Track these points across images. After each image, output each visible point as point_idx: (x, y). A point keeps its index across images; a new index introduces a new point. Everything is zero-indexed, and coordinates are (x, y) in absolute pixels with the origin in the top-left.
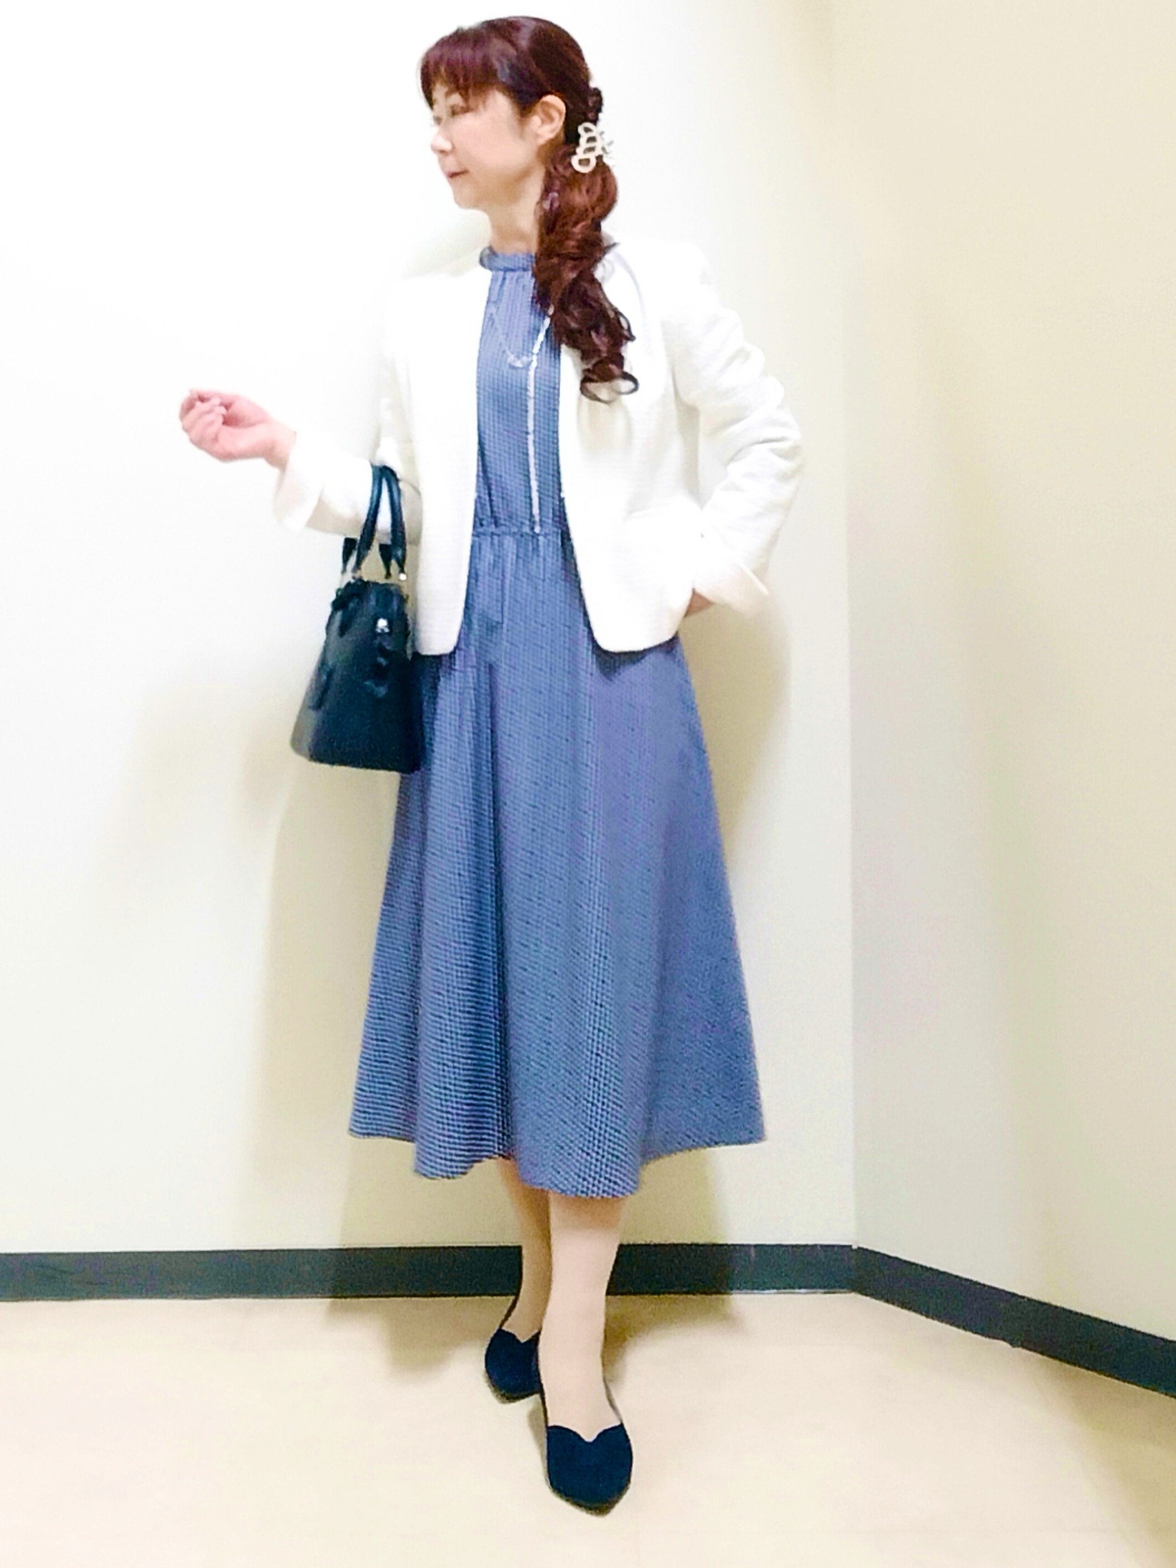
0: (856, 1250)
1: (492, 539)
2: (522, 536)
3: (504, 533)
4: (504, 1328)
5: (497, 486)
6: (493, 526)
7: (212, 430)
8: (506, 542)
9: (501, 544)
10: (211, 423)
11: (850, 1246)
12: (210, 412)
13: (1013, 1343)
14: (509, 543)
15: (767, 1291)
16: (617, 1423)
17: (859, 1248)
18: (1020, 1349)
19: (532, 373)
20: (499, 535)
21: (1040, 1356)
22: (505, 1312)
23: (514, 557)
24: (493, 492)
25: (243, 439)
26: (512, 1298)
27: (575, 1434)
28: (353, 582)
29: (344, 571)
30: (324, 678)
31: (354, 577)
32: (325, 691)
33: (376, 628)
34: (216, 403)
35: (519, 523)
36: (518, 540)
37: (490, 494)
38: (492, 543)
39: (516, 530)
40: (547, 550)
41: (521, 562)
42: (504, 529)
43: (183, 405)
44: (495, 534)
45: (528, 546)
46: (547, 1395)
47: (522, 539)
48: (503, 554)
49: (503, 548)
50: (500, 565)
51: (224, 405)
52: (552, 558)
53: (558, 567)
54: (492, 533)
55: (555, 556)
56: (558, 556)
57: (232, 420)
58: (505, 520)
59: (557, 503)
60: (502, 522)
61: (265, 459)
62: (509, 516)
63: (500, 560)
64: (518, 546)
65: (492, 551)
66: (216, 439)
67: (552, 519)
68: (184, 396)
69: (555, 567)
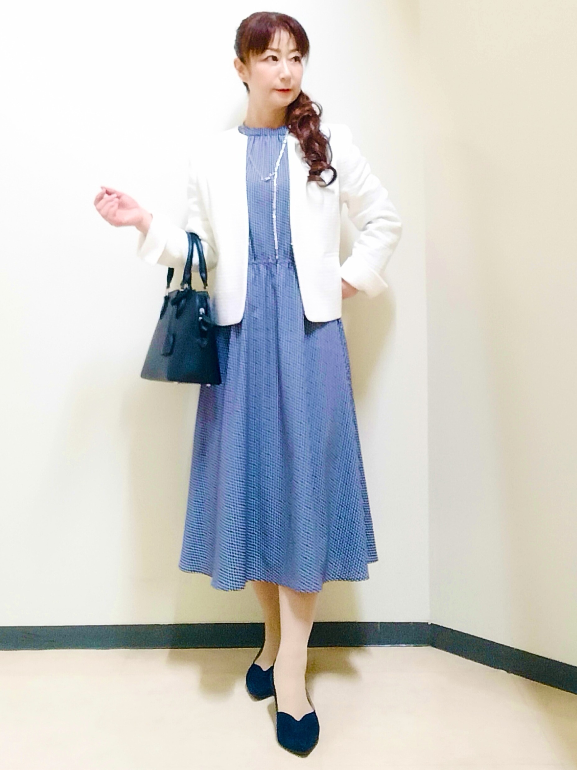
0: (429, 625)
1: (253, 266)
2: (268, 264)
3: (260, 263)
4: (255, 663)
5: (256, 239)
6: (253, 259)
7: (113, 209)
8: (261, 267)
9: (259, 268)
10: (112, 206)
11: (427, 623)
12: (111, 201)
13: (508, 671)
14: (262, 267)
15: (385, 645)
16: (313, 711)
17: (432, 624)
18: (512, 674)
19: (275, 181)
20: (256, 264)
21: (521, 677)
22: (256, 655)
23: (266, 275)
24: (254, 243)
25: (126, 215)
26: (259, 649)
27: (291, 717)
28: (183, 290)
29: (168, 286)
30: (171, 340)
31: (182, 288)
32: (173, 347)
33: (199, 312)
34: (114, 196)
35: (267, 258)
36: (267, 266)
37: (252, 244)
38: (253, 268)
39: (265, 261)
40: (281, 271)
41: (268, 277)
42: (259, 261)
43: (97, 196)
44: (255, 264)
45: (272, 269)
46: (277, 696)
47: (268, 266)
48: (259, 273)
49: (259, 271)
50: (257, 279)
51: (119, 197)
52: (283, 275)
53: (286, 279)
54: (253, 263)
55: (285, 274)
56: (286, 273)
57: (122, 205)
58: (260, 256)
59: (286, 247)
60: (258, 257)
61: (136, 227)
62: (262, 255)
63: (257, 276)
64: (267, 269)
65: (254, 272)
66: (114, 215)
67: (284, 256)
68: (99, 191)
69: (284, 279)
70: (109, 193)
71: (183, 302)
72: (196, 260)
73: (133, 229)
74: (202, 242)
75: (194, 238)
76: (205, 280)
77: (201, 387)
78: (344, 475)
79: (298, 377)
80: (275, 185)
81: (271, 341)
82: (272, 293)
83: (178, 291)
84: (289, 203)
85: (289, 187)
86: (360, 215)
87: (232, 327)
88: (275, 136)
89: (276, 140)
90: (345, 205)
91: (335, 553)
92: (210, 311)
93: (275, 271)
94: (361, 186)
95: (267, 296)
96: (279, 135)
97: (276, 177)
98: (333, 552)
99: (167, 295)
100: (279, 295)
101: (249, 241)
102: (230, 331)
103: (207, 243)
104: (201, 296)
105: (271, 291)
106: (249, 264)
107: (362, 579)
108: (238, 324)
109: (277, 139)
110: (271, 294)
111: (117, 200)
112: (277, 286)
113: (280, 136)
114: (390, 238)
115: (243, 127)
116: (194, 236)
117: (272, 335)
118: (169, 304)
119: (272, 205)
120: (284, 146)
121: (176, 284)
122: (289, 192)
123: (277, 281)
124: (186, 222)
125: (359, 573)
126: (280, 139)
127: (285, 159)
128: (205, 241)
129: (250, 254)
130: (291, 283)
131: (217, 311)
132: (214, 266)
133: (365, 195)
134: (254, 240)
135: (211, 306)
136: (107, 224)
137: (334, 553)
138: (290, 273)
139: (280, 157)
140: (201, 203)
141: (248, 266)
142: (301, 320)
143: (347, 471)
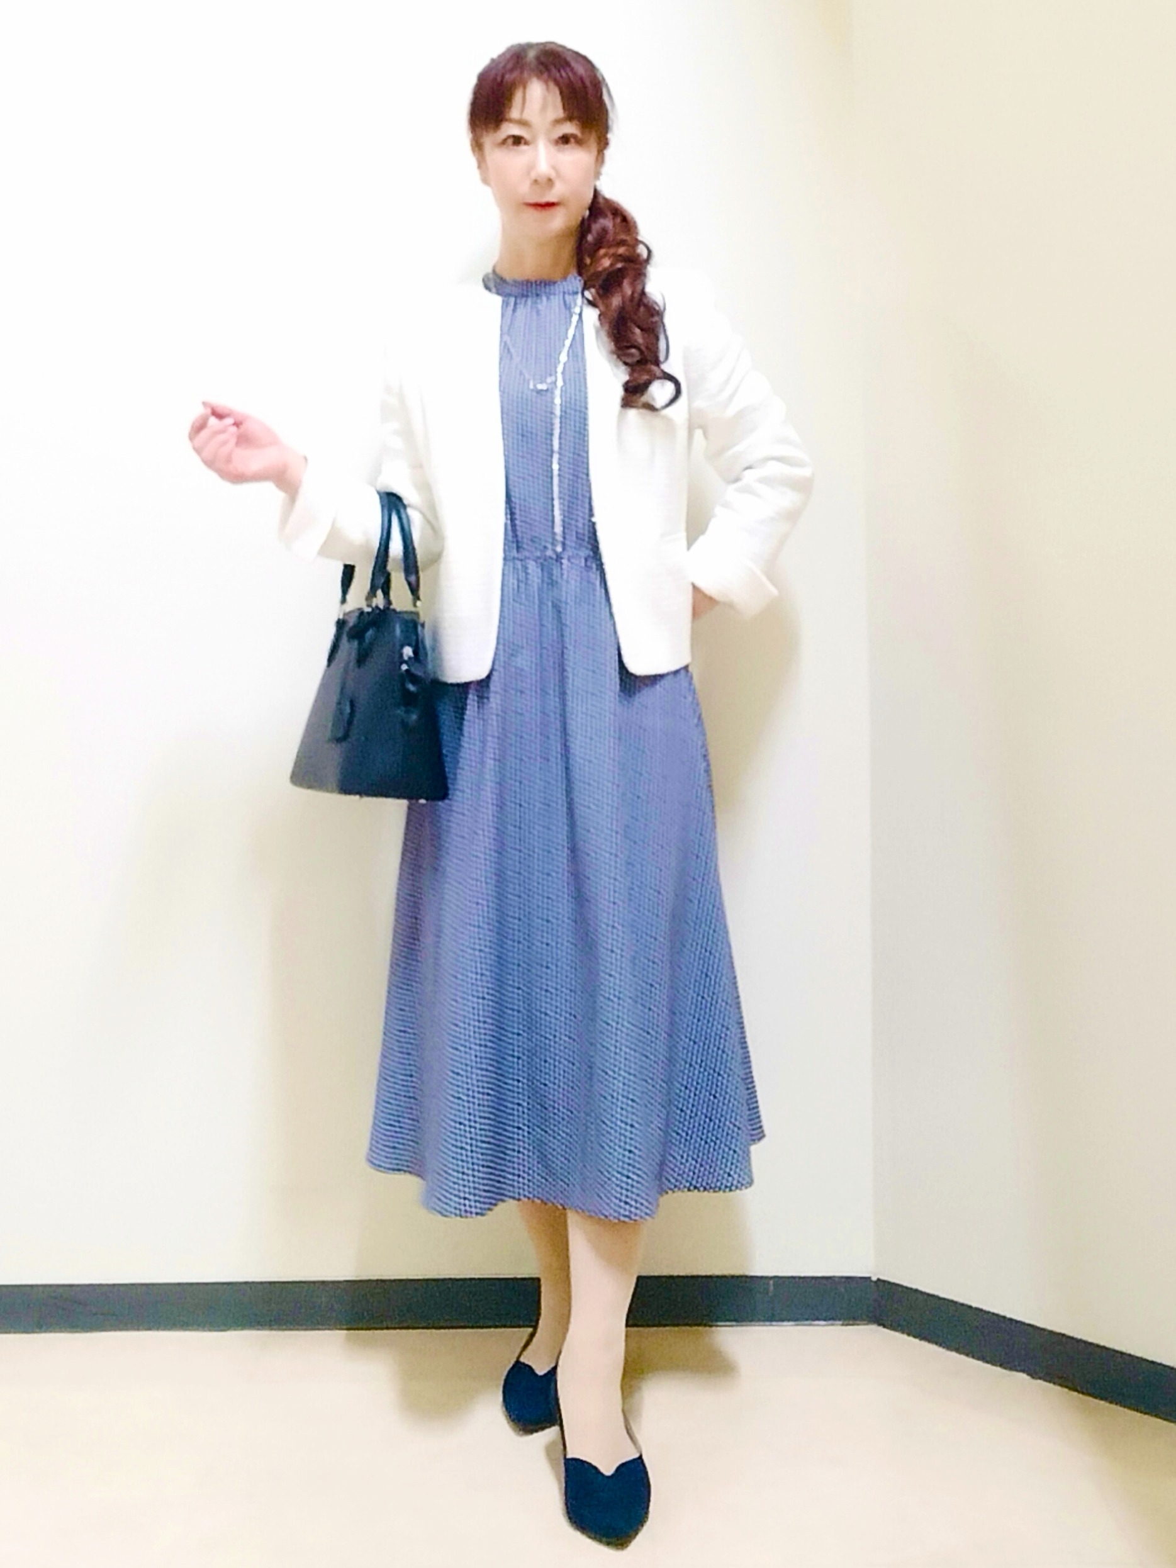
0: (873, 1282)
1: (514, 564)
2: (545, 560)
3: (527, 558)
4: (522, 1360)
5: (520, 510)
6: (515, 551)
7: (225, 450)
8: (530, 566)
9: (525, 568)
10: (225, 443)
11: (869, 1278)
12: (223, 430)
13: (1033, 1375)
14: (532, 566)
15: (784, 1323)
16: (637, 1456)
17: (879, 1280)
18: (1041, 1382)
19: (558, 392)
20: (521, 560)
21: (1058, 1388)
22: (524, 1343)
23: (540, 581)
24: (517, 517)
25: (253, 460)
26: (530, 1330)
27: (594, 1467)
28: (369, 610)
29: (344, 601)
30: (348, 710)
31: (369, 606)
32: (350, 722)
33: (401, 655)
34: (229, 421)
35: (542, 548)
36: (542, 565)
37: (512, 520)
38: (514, 568)
39: (538, 554)
40: (571, 573)
41: (545, 585)
42: (527, 554)
43: (194, 423)
44: (518, 559)
45: (552, 569)
46: (565, 1428)
47: (545, 563)
48: (527, 579)
49: (527, 574)
50: (522, 590)
51: (237, 424)
52: (576, 581)
53: (581, 589)
54: (514, 558)
55: (579, 579)
56: (582, 578)
57: (244, 440)
58: (528, 544)
59: (580, 525)
60: (525, 546)
61: (274, 482)
62: (532, 541)
63: (522, 585)
64: (542, 570)
65: (516, 576)
66: (229, 460)
67: (576, 543)
68: (199, 411)
69: (578, 590)
70: (219, 415)
71: (370, 633)
72: (396, 547)
73: (269, 487)
74: (409, 511)
75: (392, 502)
76: (414, 590)
77: (409, 808)
78: (698, 978)
79: (608, 788)
80: (557, 401)
81: (552, 714)
82: (553, 618)
83: (362, 613)
84: (588, 436)
85: (586, 403)
86: (730, 453)
87: (472, 686)
88: (557, 297)
89: (559, 304)
90: (698, 433)
91: (681, 1137)
92: (426, 654)
93: (559, 575)
94: (731, 397)
95: (542, 625)
96: (564, 293)
97: (560, 383)
98: (678, 1134)
99: (341, 617)
100: (568, 623)
101: (506, 514)
102: (467, 693)
103: (421, 512)
104: (407, 621)
105: (550, 614)
106: (505, 559)
107: (737, 1187)
108: (482, 681)
109: (562, 302)
110: (550, 619)
111: (234, 429)
112: (563, 605)
113: (567, 296)
114: (787, 499)
115: (491, 276)
116: (394, 498)
117: (553, 702)
118: (345, 639)
119: (552, 445)
120: (575, 318)
121: (357, 598)
122: (586, 414)
123: (564, 594)
124: (377, 470)
125: (729, 1175)
126: (568, 302)
127: (579, 346)
128: (415, 508)
129: (505, 539)
130: (592, 597)
131: (440, 653)
132: (436, 558)
133: (740, 415)
134: (517, 511)
135: (428, 643)
136: (213, 476)
137: (678, 1137)
138: (589, 577)
139: (568, 343)
140: (407, 434)
141: (505, 565)
142: (613, 671)
143: (705, 970)
